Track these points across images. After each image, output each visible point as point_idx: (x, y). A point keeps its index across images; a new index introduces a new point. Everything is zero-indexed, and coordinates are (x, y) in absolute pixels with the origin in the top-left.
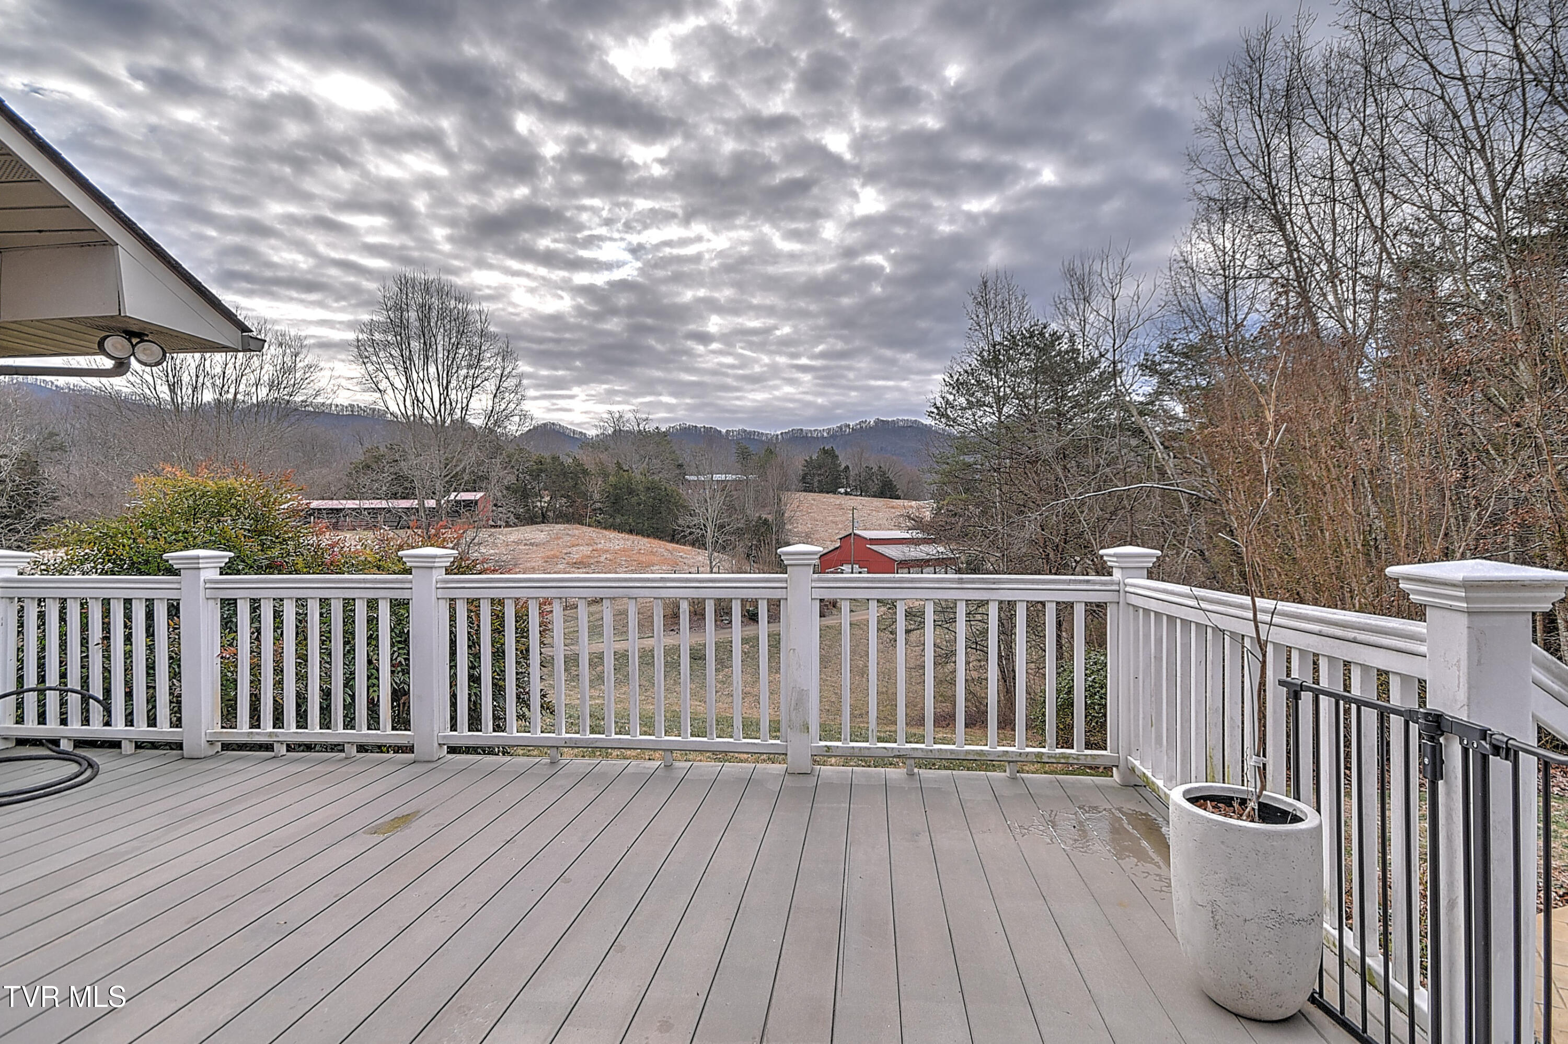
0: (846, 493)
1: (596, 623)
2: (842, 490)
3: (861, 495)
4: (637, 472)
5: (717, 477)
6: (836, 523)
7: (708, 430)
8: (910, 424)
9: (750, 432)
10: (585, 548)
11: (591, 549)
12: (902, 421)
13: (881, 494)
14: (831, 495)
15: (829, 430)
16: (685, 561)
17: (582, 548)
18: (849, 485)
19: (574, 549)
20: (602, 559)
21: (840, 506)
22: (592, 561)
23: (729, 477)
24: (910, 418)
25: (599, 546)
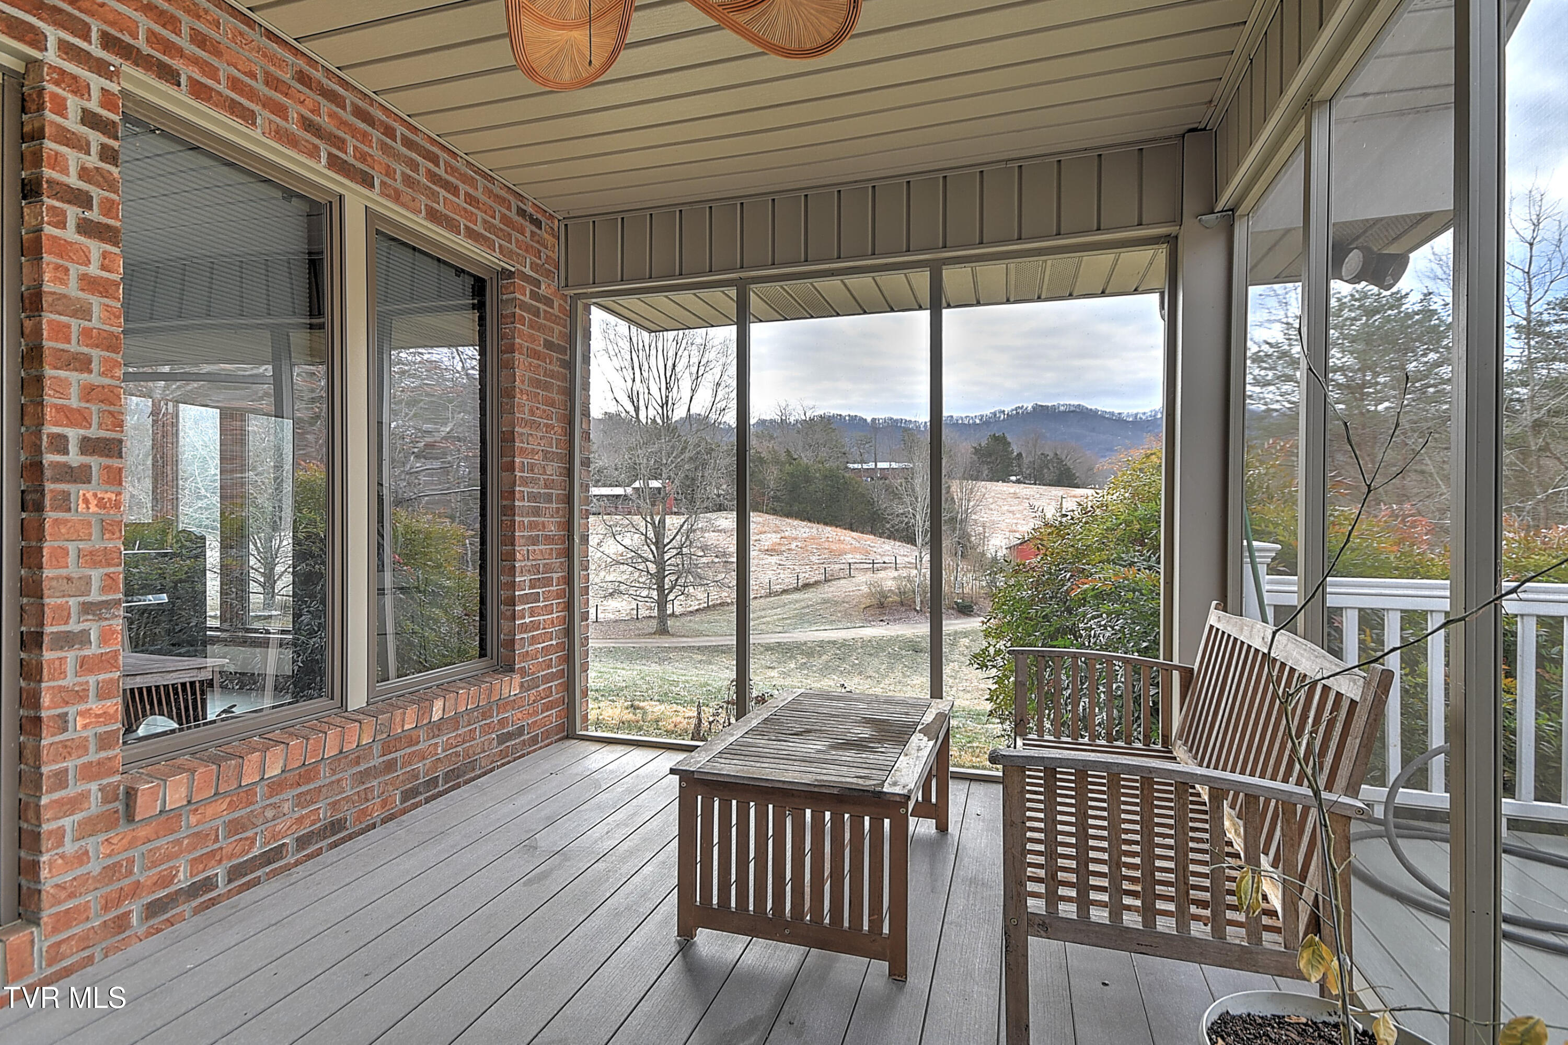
0: (1018, 482)
1: (803, 611)
2: (1013, 478)
3: (1035, 484)
4: (806, 458)
5: (881, 465)
6: (1013, 512)
7: (853, 418)
8: (1072, 409)
9: (897, 420)
10: (774, 535)
11: (779, 536)
12: (1063, 405)
13: (1058, 483)
14: (1000, 483)
15: (982, 416)
16: (875, 549)
17: (769, 535)
18: (1020, 473)
19: (763, 536)
20: (793, 546)
21: (1015, 496)
22: (783, 548)
23: (894, 465)
24: (1072, 403)
25: (787, 534)
